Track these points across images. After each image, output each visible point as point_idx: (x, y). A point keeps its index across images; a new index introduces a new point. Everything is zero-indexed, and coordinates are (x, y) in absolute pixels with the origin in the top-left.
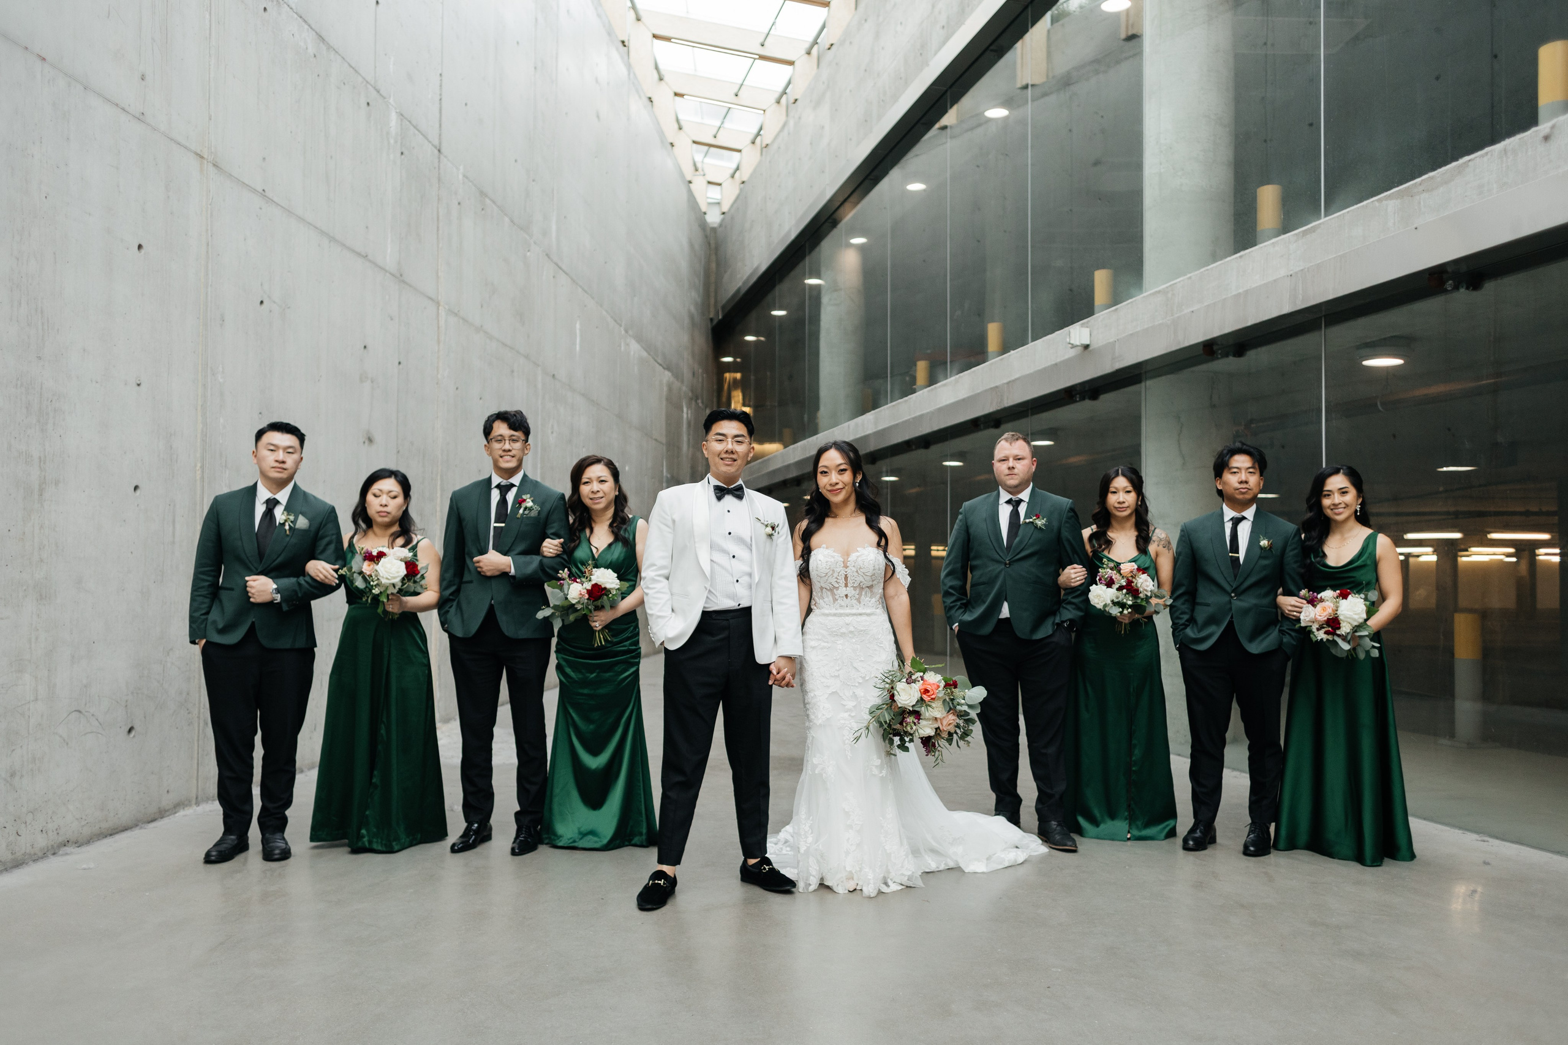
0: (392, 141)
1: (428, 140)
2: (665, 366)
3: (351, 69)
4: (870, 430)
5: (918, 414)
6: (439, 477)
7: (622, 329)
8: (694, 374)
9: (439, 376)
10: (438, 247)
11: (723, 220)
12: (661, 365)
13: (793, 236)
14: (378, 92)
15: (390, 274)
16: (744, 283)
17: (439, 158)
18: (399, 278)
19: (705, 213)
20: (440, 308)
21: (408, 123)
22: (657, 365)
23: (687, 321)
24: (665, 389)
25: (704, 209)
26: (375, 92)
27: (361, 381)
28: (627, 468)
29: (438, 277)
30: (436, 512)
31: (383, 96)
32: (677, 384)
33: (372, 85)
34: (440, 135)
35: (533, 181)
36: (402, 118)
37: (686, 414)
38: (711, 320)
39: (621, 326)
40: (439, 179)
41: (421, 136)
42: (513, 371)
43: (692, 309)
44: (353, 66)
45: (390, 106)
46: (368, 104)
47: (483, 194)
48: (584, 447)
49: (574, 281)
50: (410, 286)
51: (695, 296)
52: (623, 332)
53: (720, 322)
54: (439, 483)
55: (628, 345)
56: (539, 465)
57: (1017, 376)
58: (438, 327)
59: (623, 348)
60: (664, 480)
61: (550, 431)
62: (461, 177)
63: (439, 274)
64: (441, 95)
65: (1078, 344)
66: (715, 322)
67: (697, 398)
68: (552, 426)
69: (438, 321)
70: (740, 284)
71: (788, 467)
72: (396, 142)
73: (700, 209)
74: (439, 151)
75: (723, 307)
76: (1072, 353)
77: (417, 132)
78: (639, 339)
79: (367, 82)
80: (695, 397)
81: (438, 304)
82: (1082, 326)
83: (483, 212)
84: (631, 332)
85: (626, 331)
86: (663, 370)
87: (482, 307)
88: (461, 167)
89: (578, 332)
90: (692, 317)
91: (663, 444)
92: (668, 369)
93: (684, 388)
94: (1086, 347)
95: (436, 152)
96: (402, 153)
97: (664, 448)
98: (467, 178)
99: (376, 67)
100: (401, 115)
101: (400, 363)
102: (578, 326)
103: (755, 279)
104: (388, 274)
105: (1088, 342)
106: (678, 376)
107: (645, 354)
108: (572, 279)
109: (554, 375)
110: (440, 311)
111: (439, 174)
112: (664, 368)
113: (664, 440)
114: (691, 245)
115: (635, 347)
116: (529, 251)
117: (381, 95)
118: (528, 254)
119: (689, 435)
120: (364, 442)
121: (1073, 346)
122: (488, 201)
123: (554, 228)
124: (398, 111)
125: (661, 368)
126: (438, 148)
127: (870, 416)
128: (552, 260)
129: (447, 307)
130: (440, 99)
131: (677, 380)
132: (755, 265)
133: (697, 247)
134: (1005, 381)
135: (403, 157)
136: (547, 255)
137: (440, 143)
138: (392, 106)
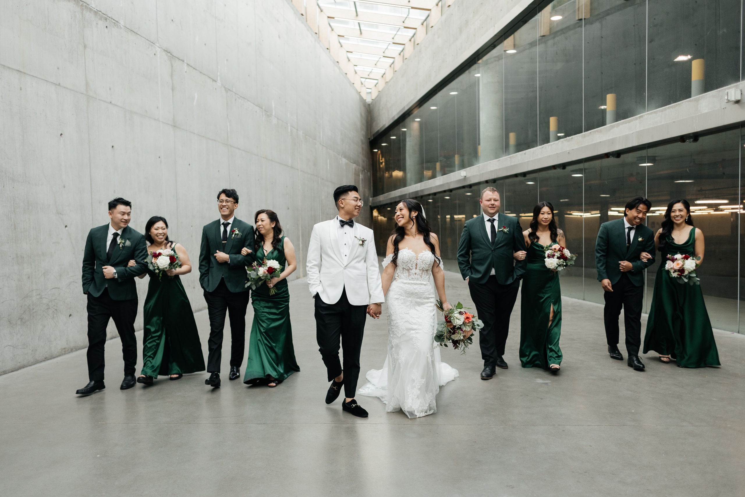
2: (353, 162)
4: (419, 189)
5: (431, 186)
8: (363, 161)
11: (372, 102)
12: (352, 163)
13: (396, 118)
16: (381, 129)
24: (354, 170)
32: (358, 167)
35: (316, 123)
37: (361, 176)
38: (369, 139)
39: (340, 155)
43: (362, 138)
51: (363, 133)
52: (340, 157)
53: (372, 140)
55: (342, 160)
57: (452, 180)
59: (340, 162)
65: (462, 175)
66: (371, 140)
67: (365, 169)
70: (379, 129)
71: (396, 197)
73: (364, 99)
75: (374, 135)
76: (463, 178)
78: (345, 157)
80: (364, 169)
82: (465, 171)
84: (343, 156)
88: (302, 131)
89: (328, 163)
90: (362, 141)
92: (355, 163)
93: (360, 168)
94: (465, 176)
98: (303, 133)
101: (293, 188)
102: (328, 161)
103: (384, 129)
105: (465, 175)
106: (358, 164)
107: (347, 161)
108: (326, 147)
112: (353, 163)
114: (361, 115)
115: (344, 161)
118: (316, 146)
119: (362, 183)
121: (462, 176)
123: (322, 134)
125: (352, 164)
127: (419, 185)
129: (300, 170)
132: (384, 124)
133: (363, 114)
134: (450, 181)
136: (320, 143)
137: (297, 128)
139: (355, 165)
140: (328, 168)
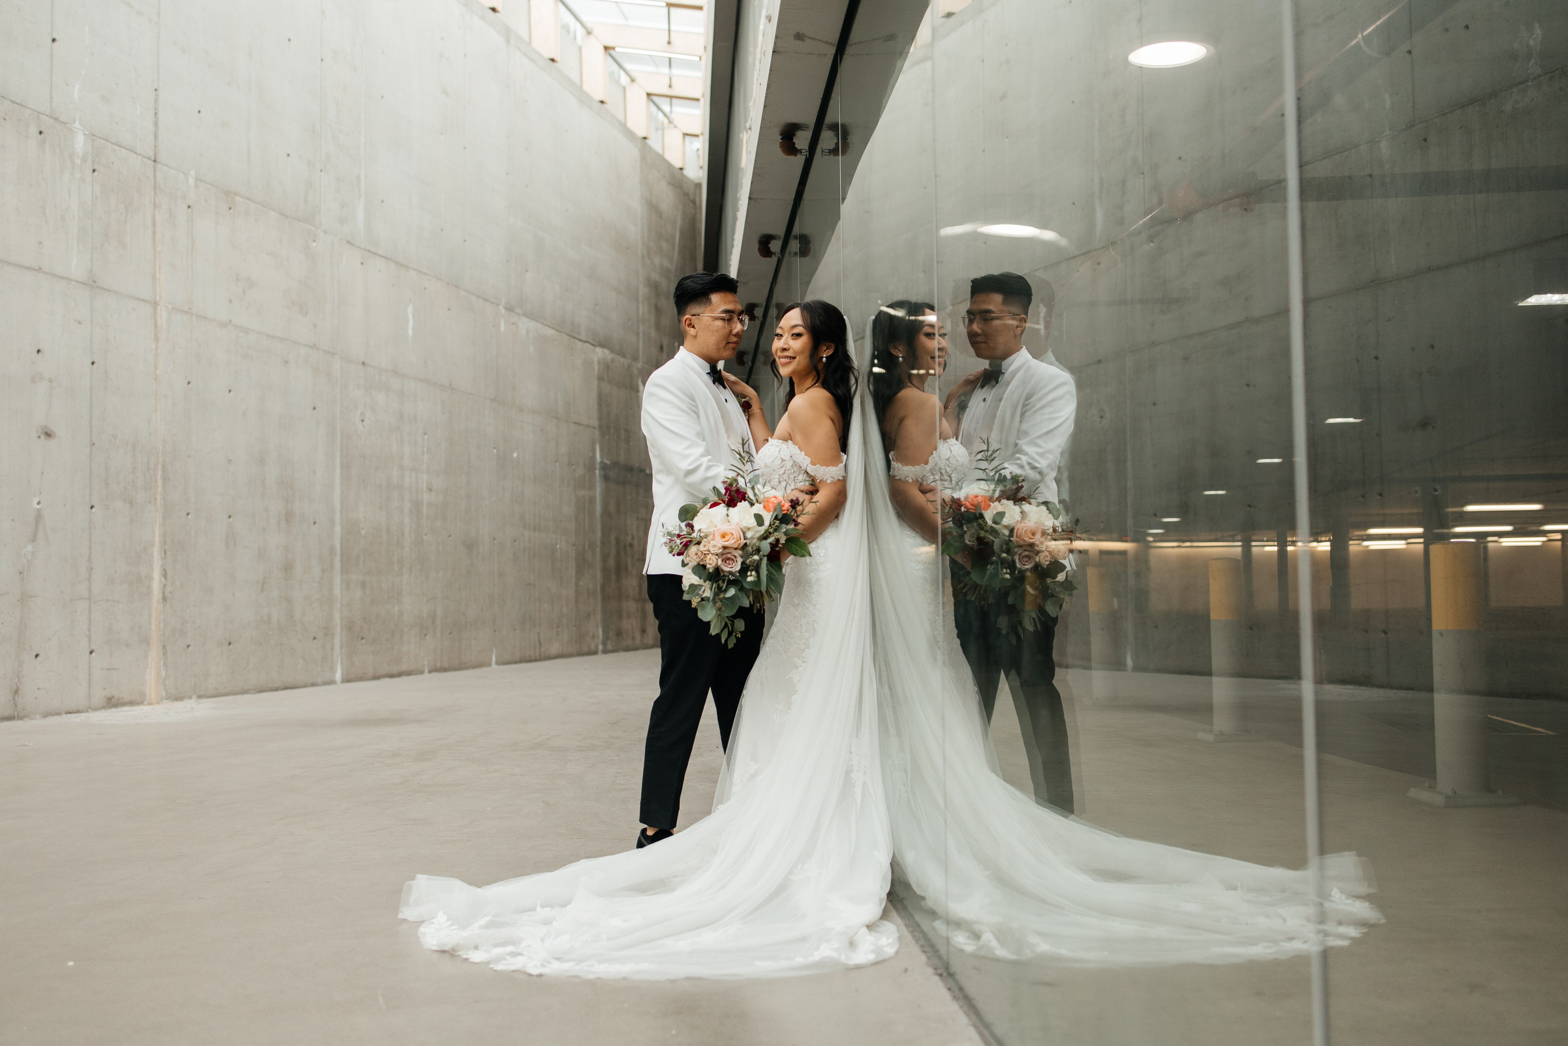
0: (78, 161)
1: (136, 153)
2: (596, 343)
3: (16, 105)
6: (160, 467)
7: (501, 308)
9: (158, 372)
10: (155, 250)
12: (585, 342)
14: (56, 119)
15: (77, 282)
17: (155, 168)
18: (92, 284)
19: (681, 169)
20: (159, 308)
21: (102, 141)
22: (579, 343)
23: (643, 291)
24: (596, 367)
25: (678, 164)
26: (51, 120)
27: (33, 380)
28: (515, 455)
29: (154, 277)
30: (156, 499)
31: (63, 123)
33: (47, 116)
34: (155, 147)
35: (321, 171)
36: (94, 138)
39: (498, 305)
40: (155, 188)
41: (124, 151)
42: (287, 362)
44: (18, 102)
45: (75, 130)
46: (41, 133)
47: (228, 193)
48: (425, 434)
49: (402, 265)
50: (109, 291)
52: (504, 311)
54: (160, 472)
55: (513, 324)
56: (338, 454)
58: (156, 326)
59: (503, 328)
60: (598, 466)
61: (358, 419)
62: (191, 181)
63: (158, 276)
64: (156, 109)
68: (362, 414)
69: (156, 321)
72: (84, 160)
73: (669, 166)
74: (155, 161)
77: (117, 148)
78: (537, 317)
79: (39, 113)
81: (155, 304)
83: (232, 211)
84: (518, 310)
85: (510, 309)
86: (592, 347)
87: (231, 301)
88: (192, 173)
89: (410, 316)
90: (654, 286)
91: (595, 428)
92: (602, 345)
93: (639, 365)
95: (153, 162)
96: (94, 171)
97: (597, 432)
98: (201, 181)
99: (51, 98)
100: (92, 136)
101: (93, 363)
102: (410, 309)
104: (73, 283)
106: (623, 351)
107: (550, 332)
108: (397, 263)
109: (364, 363)
110: (158, 311)
111: (155, 182)
112: (593, 345)
113: (595, 423)
115: (527, 326)
116: (314, 241)
117: (60, 121)
118: (314, 244)
120: (39, 437)
122: (237, 198)
123: (361, 214)
124: (87, 133)
125: (587, 345)
126: (153, 159)
128: (358, 247)
129: (170, 306)
130: (156, 114)
131: (624, 356)
135: (96, 173)
136: (348, 242)
137: (155, 154)
138: (79, 129)
139: (600, 353)
140: (410, 332)
